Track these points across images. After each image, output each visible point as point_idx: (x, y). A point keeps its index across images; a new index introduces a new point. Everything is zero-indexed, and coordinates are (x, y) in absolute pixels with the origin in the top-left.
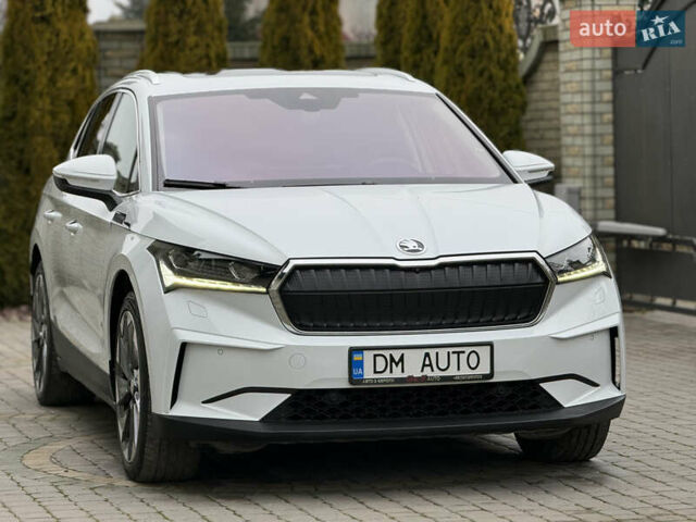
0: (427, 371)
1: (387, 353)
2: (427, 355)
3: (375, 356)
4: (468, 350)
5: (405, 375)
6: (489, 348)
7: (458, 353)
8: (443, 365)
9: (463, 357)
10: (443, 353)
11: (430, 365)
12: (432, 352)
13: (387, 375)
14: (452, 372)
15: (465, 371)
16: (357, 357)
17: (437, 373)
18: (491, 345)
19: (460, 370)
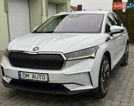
0: (33, 78)
1: (25, 73)
2: (33, 75)
3: (23, 73)
4: (42, 75)
5: (29, 79)
6: (47, 75)
7: (40, 75)
8: (37, 78)
9: (41, 76)
10: (37, 75)
11: (34, 77)
12: (34, 74)
13: (25, 78)
14: (39, 79)
15: (42, 80)
16: (20, 73)
17: (36, 79)
18: (48, 74)
19: (40, 79)
